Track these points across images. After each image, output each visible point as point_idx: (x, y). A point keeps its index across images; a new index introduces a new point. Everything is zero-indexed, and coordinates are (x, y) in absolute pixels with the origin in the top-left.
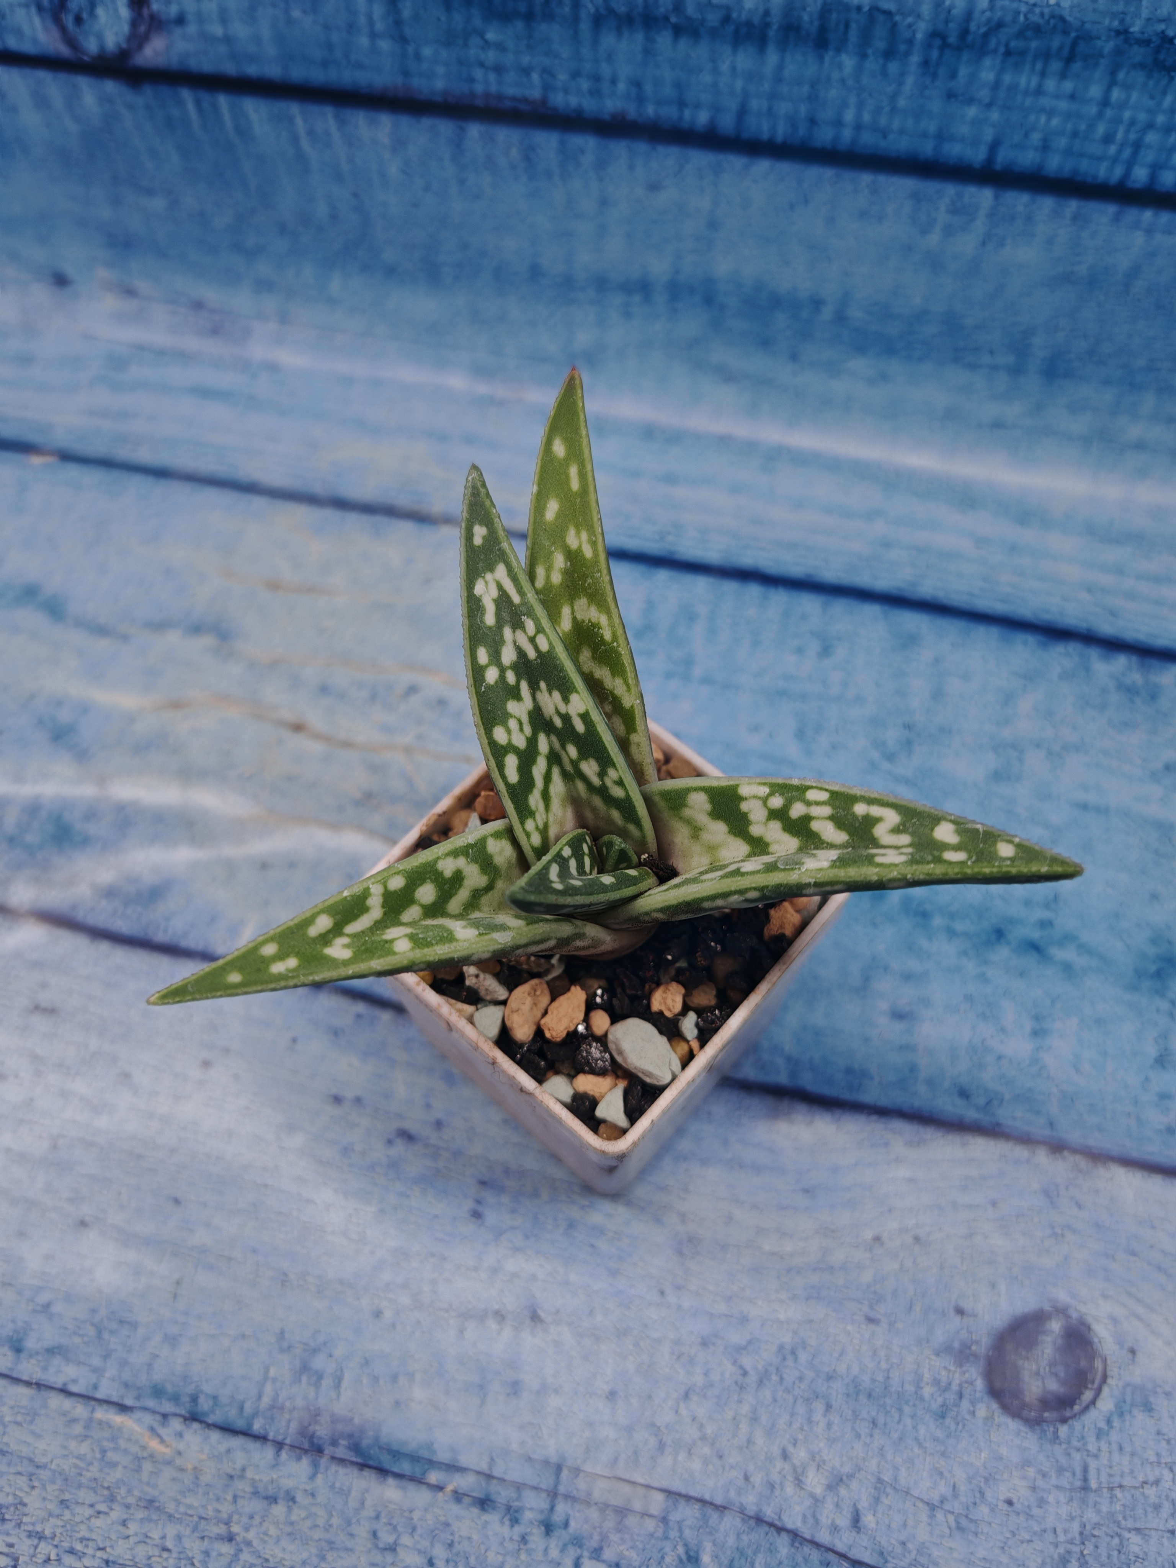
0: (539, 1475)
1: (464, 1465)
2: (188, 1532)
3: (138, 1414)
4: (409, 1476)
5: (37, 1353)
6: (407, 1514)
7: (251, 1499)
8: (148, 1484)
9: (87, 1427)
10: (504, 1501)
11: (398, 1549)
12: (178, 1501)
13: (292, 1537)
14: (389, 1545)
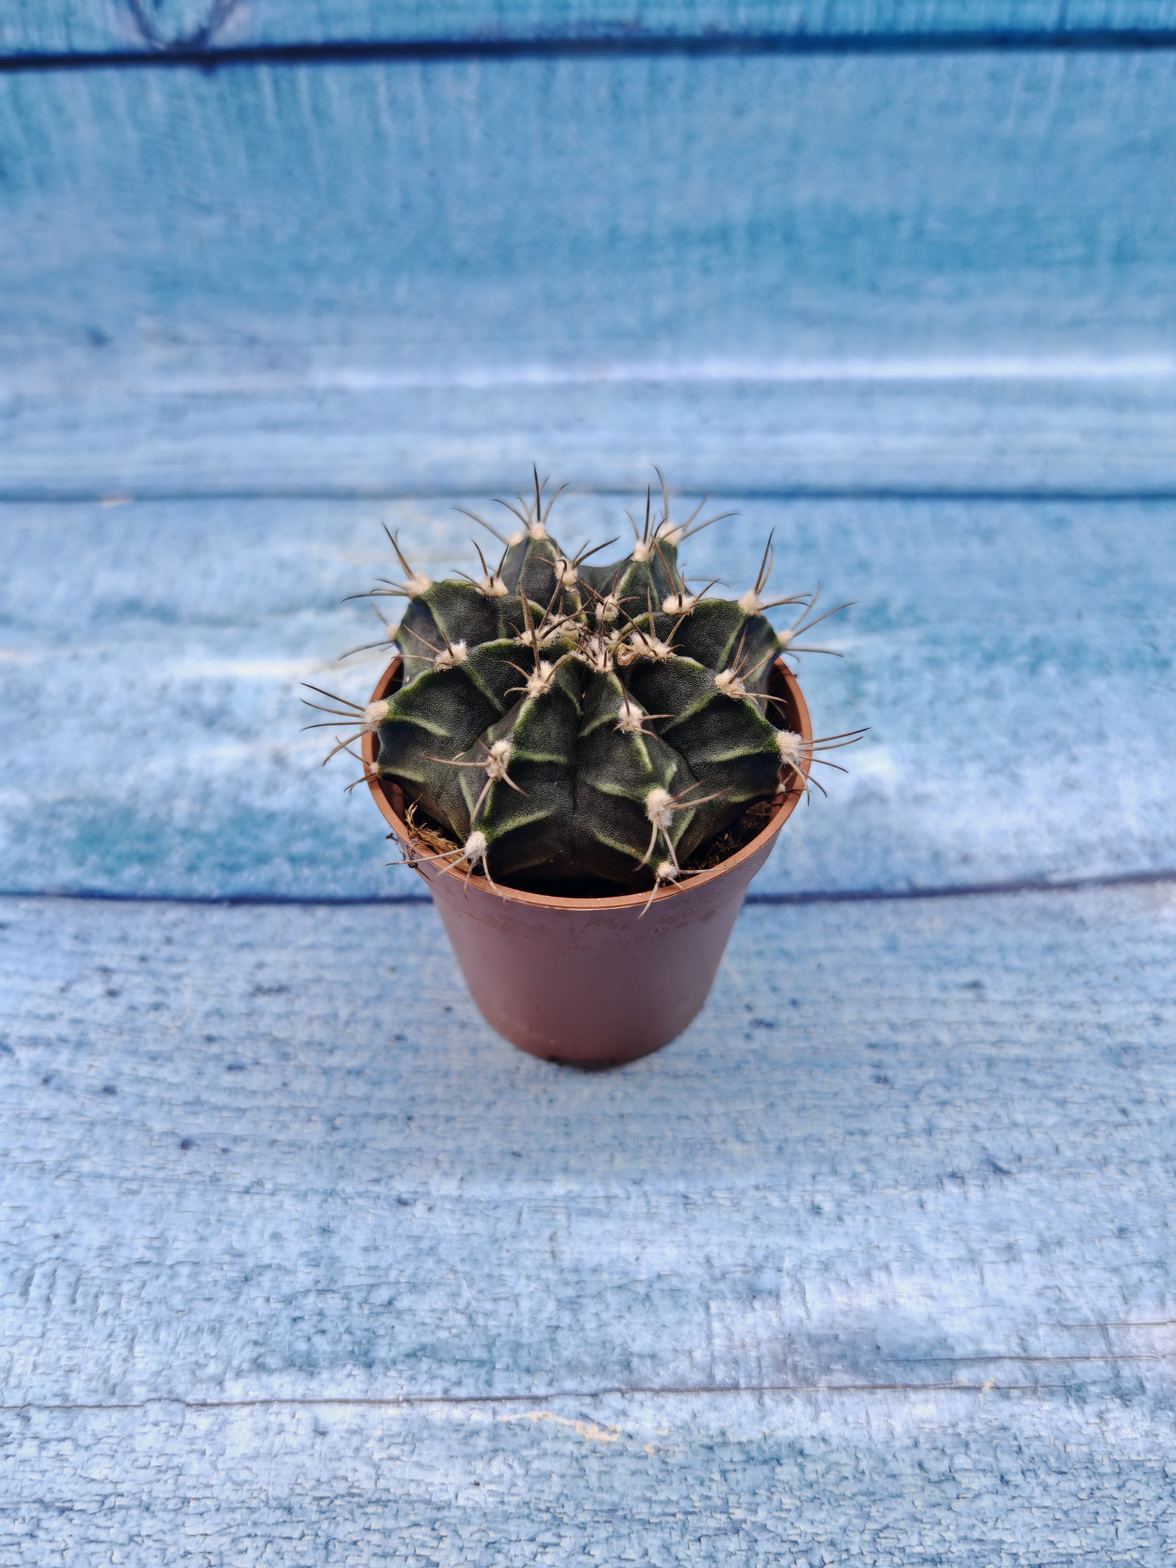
0: (1083, 1342)
1: (993, 1354)
2: (676, 1536)
3: (557, 1403)
4: (933, 1385)
5: (394, 1362)
6: (950, 1430)
7: (745, 1470)
8: (601, 1489)
9: (493, 1438)
10: (1059, 1383)
11: (958, 1476)
12: (649, 1501)
13: (817, 1502)
14: (944, 1474)
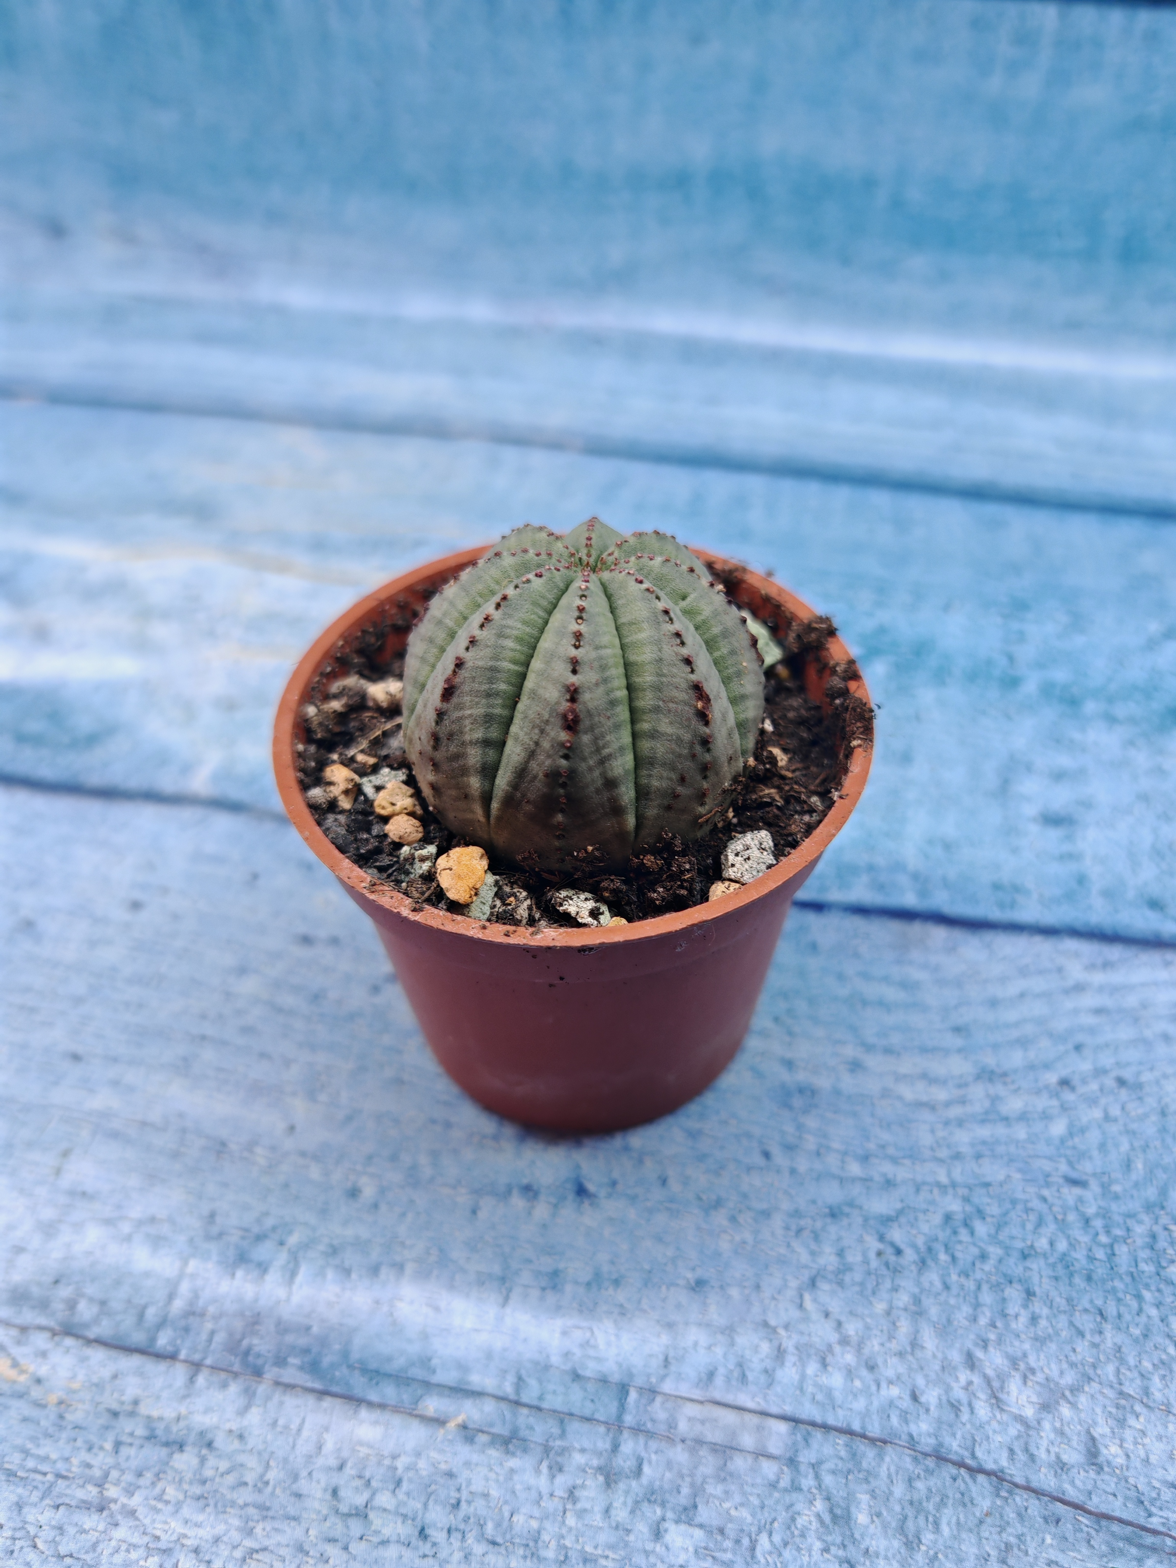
0: (592, 1401)
1: (477, 1388)
2: (35, 1497)
4: (393, 1406)
6: (387, 1462)
7: (142, 1447)
10: (540, 1440)
11: (372, 1515)
12: (26, 1453)
13: (202, 1502)
14: (357, 1508)
